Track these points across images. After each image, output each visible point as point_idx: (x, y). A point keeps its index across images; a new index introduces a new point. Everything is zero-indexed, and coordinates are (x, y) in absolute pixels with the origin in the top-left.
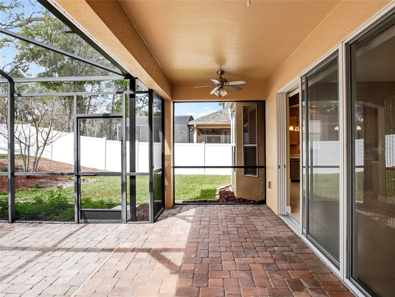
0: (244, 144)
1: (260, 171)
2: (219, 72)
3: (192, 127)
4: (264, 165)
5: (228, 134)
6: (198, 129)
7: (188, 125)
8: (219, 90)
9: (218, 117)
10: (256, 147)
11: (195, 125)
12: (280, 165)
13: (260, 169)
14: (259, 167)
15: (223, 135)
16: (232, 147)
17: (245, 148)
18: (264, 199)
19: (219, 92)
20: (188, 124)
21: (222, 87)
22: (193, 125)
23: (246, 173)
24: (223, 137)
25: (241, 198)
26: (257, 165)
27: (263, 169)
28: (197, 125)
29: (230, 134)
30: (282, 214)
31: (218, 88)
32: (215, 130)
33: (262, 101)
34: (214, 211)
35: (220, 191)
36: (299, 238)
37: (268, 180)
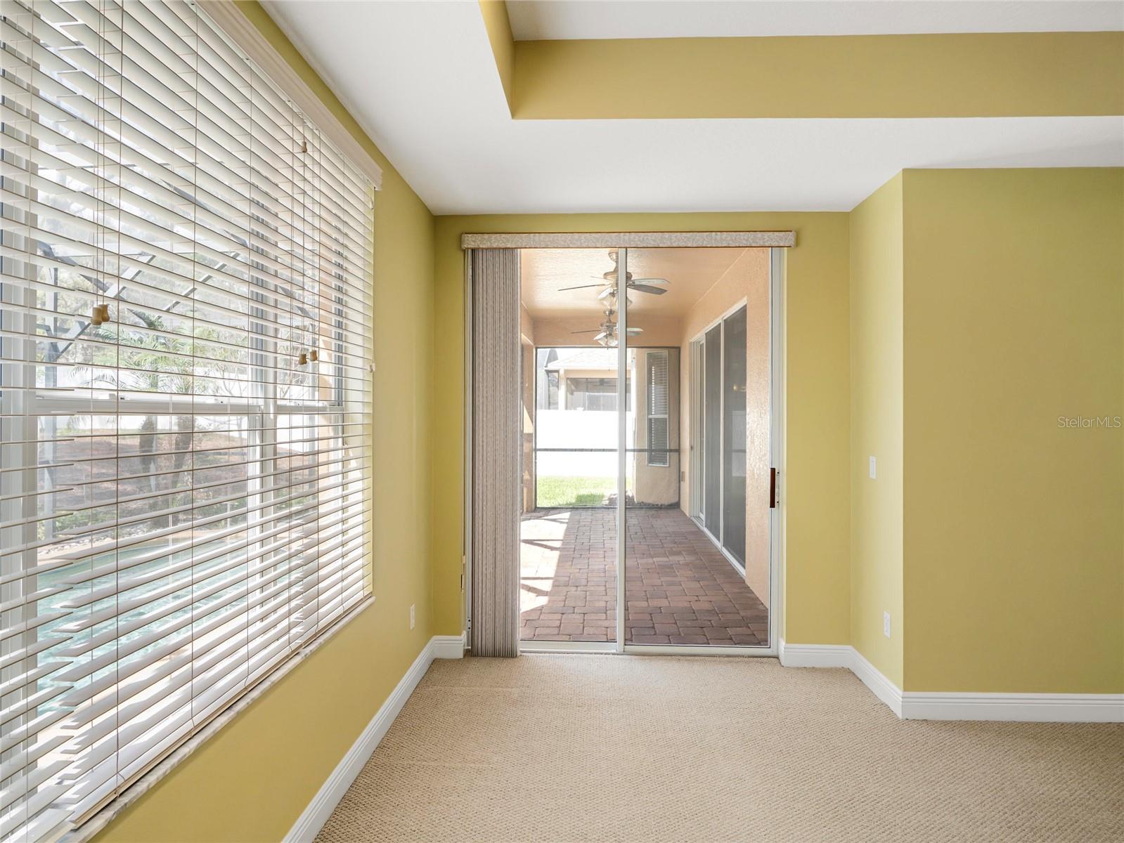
0: (648, 414)
1: (672, 457)
2: (607, 313)
3: (556, 374)
4: (677, 448)
6: (568, 378)
7: (546, 371)
8: (606, 337)
9: (599, 354)
10: (666, 419)
11: (562, 372)
13: (671, 453)
14: (671, 451)
17: (650, 420)
18: (676, 500)
19: (606, 340)
20: (546, 369)
21: (610, 335)
22: (557, 371)
23: (651, 460)
25: (643, 502)
26: (668, 448)
27: (676, 453)
28: (566, 371)
30: (694, 514)
31: (605, 334)
32: (606, 380)
33: (677, 348)
34: (599, 514)
35: (612, 496)
36: (703, 532)
37: (682, 470)
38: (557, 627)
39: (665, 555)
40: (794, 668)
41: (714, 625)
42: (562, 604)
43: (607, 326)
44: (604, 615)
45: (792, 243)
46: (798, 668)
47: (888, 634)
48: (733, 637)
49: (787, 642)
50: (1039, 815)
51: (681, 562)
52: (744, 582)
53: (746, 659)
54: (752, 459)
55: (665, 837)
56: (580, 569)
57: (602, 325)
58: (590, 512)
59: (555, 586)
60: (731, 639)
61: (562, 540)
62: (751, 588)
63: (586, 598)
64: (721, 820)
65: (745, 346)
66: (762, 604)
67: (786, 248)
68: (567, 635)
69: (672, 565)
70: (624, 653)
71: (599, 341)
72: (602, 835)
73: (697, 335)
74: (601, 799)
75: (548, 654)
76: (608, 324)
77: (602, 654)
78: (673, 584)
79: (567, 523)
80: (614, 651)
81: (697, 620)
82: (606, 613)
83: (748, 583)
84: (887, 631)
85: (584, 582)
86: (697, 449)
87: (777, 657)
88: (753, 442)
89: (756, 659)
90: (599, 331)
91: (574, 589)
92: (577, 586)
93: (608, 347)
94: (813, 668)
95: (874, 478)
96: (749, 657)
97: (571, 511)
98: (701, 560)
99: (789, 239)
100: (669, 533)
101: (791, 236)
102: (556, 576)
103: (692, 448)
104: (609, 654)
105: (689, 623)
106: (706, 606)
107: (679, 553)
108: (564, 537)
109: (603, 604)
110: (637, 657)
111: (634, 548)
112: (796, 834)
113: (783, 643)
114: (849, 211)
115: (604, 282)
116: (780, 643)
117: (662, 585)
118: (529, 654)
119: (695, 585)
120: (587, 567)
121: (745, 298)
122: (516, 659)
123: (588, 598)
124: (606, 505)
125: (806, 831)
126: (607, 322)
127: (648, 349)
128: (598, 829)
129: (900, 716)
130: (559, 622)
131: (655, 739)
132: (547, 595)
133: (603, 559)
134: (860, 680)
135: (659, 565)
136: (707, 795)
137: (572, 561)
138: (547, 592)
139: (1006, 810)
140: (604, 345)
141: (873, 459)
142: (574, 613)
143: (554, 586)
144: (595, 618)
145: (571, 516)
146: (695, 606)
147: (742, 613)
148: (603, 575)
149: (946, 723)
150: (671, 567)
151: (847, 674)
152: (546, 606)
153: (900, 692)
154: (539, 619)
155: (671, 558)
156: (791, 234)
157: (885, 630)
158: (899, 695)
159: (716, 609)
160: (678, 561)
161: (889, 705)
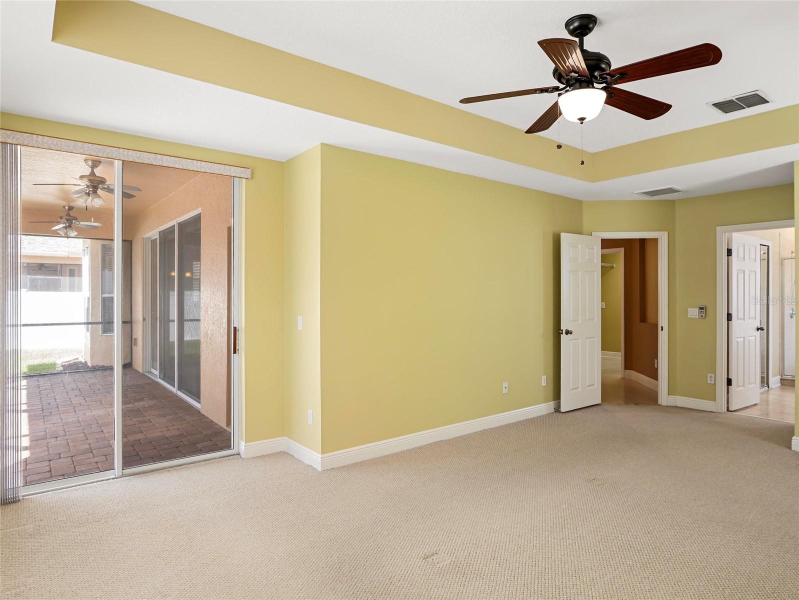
0: (102, 294)
2: (67, 208)
5: (76, 273)
8: (66, 228)
9: (56, 242)
12: (145, 316)
15: (66, 276)
16: (85, 298)
17: (104, 299)
18: (129, 361)
19: (66, 231)
21: (70, 226)
24: (65, 280)
25: (97, 366)
27: (129, 325)
29: (80, 275)
30: (147, 371)
31: (65, 225)
32: (46, 265)
33: (129, 241)
34: (58, 379)
35: (64, 364)
36: (157, 382)
37: (134, 337)
38: (48, 472)
39: (131, 403)
40: (251, 458)
41: (186, 444)
42: (47, 453)
43: (66, 219)
44: (91, 454)
45: (249, 176)
46: (254, 458)
47: (311, 423)
48: (202, 449)
49: (246, 443)
50: (395, 498)
51: (146, 406)
52: (200, 412)
53: (218, 460)
54: (205, 324)
55: (197, 581)
56: (54, 424)
57: (61, 218)
58: (46, 378)
59: (33, 441)
60: (201, 450)
61: (26, 404)
62: (206, 415)
63: (68, 444)
64: (232, 558)
65: (199, 244)
66: (217, 424)
67: (244, 179)
68: (61, 475)
69: (139, 409)
70: (123, 476)
71: (58, 231)
72: (150, 596)
73: (151, 232)
74: (140, 575)
75: (52, 492)
76: (67, 218)
77: (102, 481)
78: (144, 422)
79: (26, 389)
80: (114, 476)
81: (171, 443)
82: (92, 452)
83: (203, 412)
84: (310, 421)
85: (62, 433)
86: (149, 320)
87: (239, 454)
88: (206, 311)
89: (225, 458)
90: (59, 223)
91: (54, 440)
92: (56, 438)
93: (68, 237)
94: (263, 455)
95: (301, 329)
96: (220, 458)
97: (26, 379)
98: (162, 402)
99: (248, 173)
100: (129, 386)
101: (249, 171)
102: (30, 433)
103: (144, 319)
104: (109, 479)
105: (166, 446)
106: (176, 433)
107: (142, 400)
108: (28, 401)
109: (88, 446)
110: (134, 477)
111: (101, 400)
112: (280, 549)
113: (243, 444)
114: (284, 161)
115: (79, 182)
116: (240, 444)
117: (135, 424)
118: (32, 496)
119: (163, 420)
120: (60, 421)
121: (200, 209)
122: (19, 503)
123: (70, 444)
124: (62, 371)
125: (286, 545)
126: (66, 216)
127: (101, 241)
128: (145, 594)
129: (320, 469)
130: (49, 467)
131: (169, 525)
132: (27, 450)
133: (75, 413)
134: (293, 456)
135: (128, 410)
136: (218, 546)
137: (44, 419)
138: (27, 447)
139: (381, 500)
140: (63, 235)
141: (300, 318)
142: (60, 458)
143: (31, 441)
144: (83, 458)
145: (28, 383)
146: (167, 434)
147: (205, 432)
148: (79, 425)
149: (344, 467)
150: (139, 410)
151: (284, 454)
152: (29, 457)
153: (320, 456)
154: (26, 469)
155: (135, 404)
156: (248, 170)
157: (309, 420)
158: (318, 457)
159: (184, 433)
160: (144, 405)
161: (313, 465)
